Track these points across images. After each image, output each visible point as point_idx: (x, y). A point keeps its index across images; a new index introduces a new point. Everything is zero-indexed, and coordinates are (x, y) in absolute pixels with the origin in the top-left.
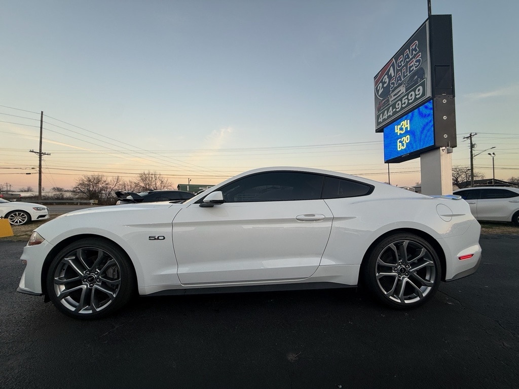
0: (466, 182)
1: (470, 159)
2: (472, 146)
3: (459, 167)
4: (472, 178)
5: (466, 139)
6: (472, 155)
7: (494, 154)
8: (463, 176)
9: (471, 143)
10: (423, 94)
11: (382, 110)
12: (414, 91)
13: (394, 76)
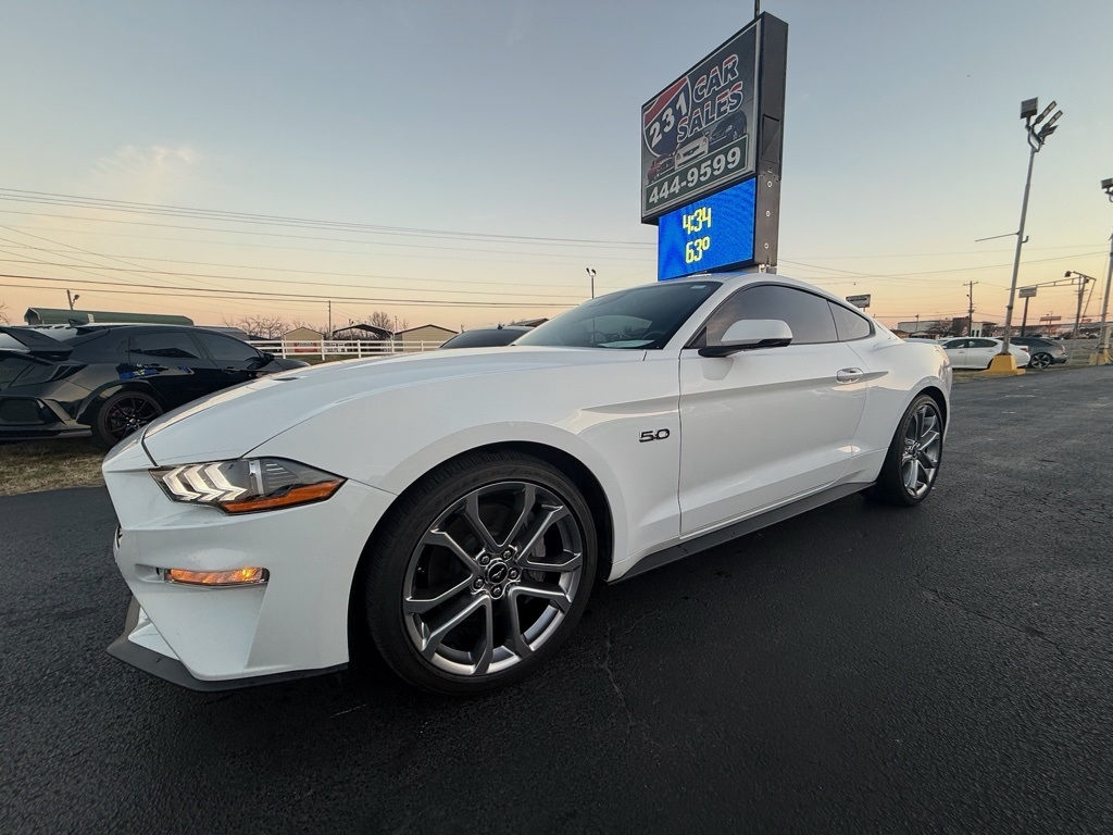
10: (742, 164)
11: (659, 178)
12: (725, 153)
13: (687, 114)
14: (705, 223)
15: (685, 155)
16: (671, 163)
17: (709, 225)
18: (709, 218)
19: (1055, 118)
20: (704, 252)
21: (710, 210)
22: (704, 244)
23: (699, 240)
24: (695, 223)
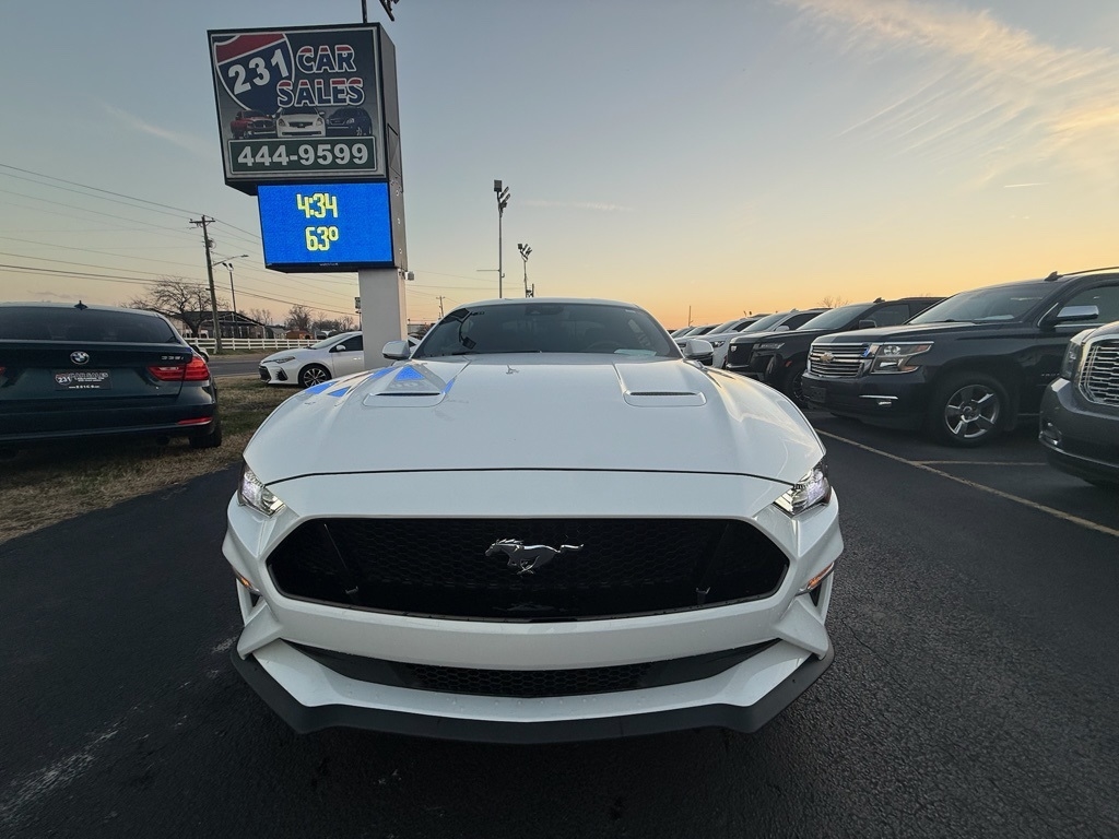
0: (201, 312)
1: (207, 269)
2: (208, 244)
3: (184, 281)
4: (215, 307)
5: (195, 225)
6: (209, 261)
7: (231, 265)
8: (193, 301)
9: (206, 237)
10: (370, 163)
11: (250, 137)
12: (350, 144)
13: (289, 78)
14: (330, 212)
15: (292, 124)
16: (271, 126)
17: (336, 215)
18: (334, 207)
19: (507, 197)
20: (331, 242)
21: (334, 198)
22: (331, 234)
23: (325, 228)
24: (314, 206)
